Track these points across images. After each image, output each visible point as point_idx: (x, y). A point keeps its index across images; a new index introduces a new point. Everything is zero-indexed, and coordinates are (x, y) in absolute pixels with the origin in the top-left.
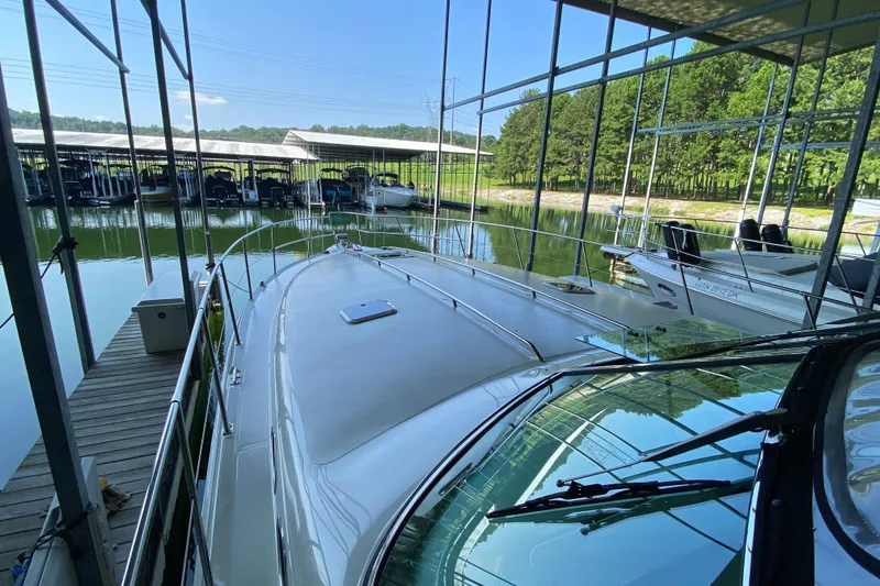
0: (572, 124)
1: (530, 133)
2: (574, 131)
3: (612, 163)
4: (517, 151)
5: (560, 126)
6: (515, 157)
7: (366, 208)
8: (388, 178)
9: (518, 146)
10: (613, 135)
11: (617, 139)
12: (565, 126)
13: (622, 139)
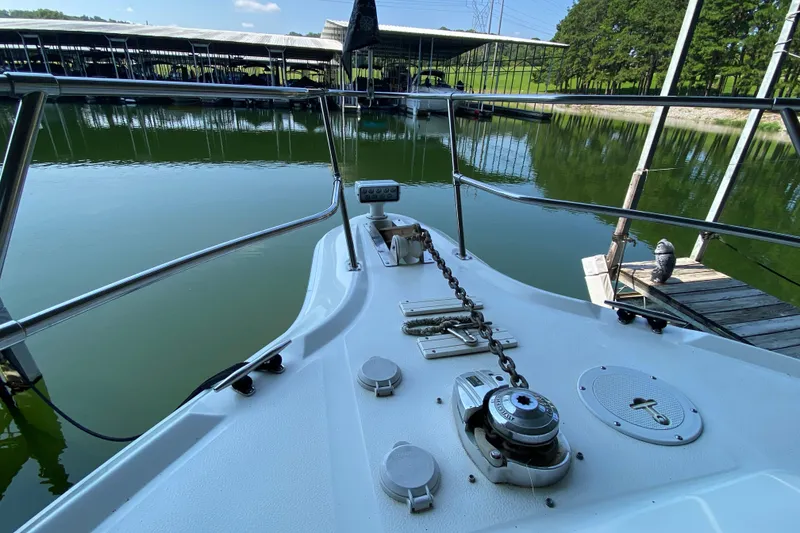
0: (653, 14)
1: (596, 28)
2: (656, 23)
3: (701, 65)
4: (577, 50)
5: (637, 18)
6: (574, 58)
7: (406, 112)
8: (432, 78)
9: (579, 44)
10: (709, 28)
11: (714, 34)
12: (644, 18)
13: (720, 34)
